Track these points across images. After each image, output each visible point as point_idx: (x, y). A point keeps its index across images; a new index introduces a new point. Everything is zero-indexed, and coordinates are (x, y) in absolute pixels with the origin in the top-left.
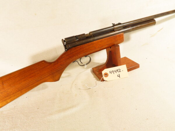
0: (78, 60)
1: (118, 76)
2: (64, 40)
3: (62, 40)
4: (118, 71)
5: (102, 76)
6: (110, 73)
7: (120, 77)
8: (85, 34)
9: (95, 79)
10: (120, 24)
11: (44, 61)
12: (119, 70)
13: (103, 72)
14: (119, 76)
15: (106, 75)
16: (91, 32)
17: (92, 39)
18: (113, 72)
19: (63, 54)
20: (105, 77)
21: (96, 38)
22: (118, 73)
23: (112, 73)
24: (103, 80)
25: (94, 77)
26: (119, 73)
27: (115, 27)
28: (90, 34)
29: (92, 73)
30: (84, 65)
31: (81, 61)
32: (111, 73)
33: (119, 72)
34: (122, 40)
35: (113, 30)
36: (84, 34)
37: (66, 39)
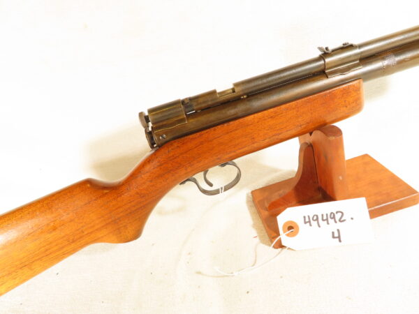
0: (199, 177)
1: (334, 237)
2: (147, 114)
3: (141, 114)
4: (334, 218)
5: (278, 234)
6: (305, 223)
7: (340, 241)
8: (218, 91)
9: (254, 233)
10: (347, 47)
12: (338, 216)
13: (283, 218)
14: (339, 237)
15: (290, 228)
16: (237, 85)
17: (240, 108)
18: (317, 219)
19: (148, 161)
20: (288, 235)
21: (257, 104)
22: (333, 226)
23: (314, 223)
24: (280, 245)
25: (255, 226)
26: (339, 225)
27: (328, 60)
28: (233, 91)
29: (250, 207)
30: (217, 192)
31: (208, 176)
32: (307, 221)
33: (340, 221)
34: (354, 106)
35: (322, 73)
36: (214, 92)
37: (151, 111)
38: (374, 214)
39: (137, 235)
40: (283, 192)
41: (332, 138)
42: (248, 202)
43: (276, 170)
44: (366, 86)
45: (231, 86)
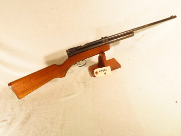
0: (78, 63)
2: (67, 50)
3: (66, 50)
5: (94, 74)
8: (82, 45)
9: (89, 75)
10: (106, 37)
11: (55, 64)
12: (105, 70)
13: (95, 71)
14: (106, 74)
15: (96, 73)
16: (85, 44)
17: (86, 49)
19: (68, 60)
20: (96, 74)
21: (89, 48)
22: (105, 72)
23: (101, 72)
24: (94, 76)
25: (89, 74)
26: (106, 72)
27: (103, 40)
28: (85, 45)
29: (88, 70)
30: (82, 66)
31: (80, 63)
32: (100, 71)
34: (108, 49)
35: (102, 42)
36: (81, 46)
37: (69, 50)
38: (112, 70)
39: (64, 76)
40: (95, 66)
41: (103, 55)
42: (88, 69)
43: (94, 62)
44: (111, 45)
45: (84, 45)
